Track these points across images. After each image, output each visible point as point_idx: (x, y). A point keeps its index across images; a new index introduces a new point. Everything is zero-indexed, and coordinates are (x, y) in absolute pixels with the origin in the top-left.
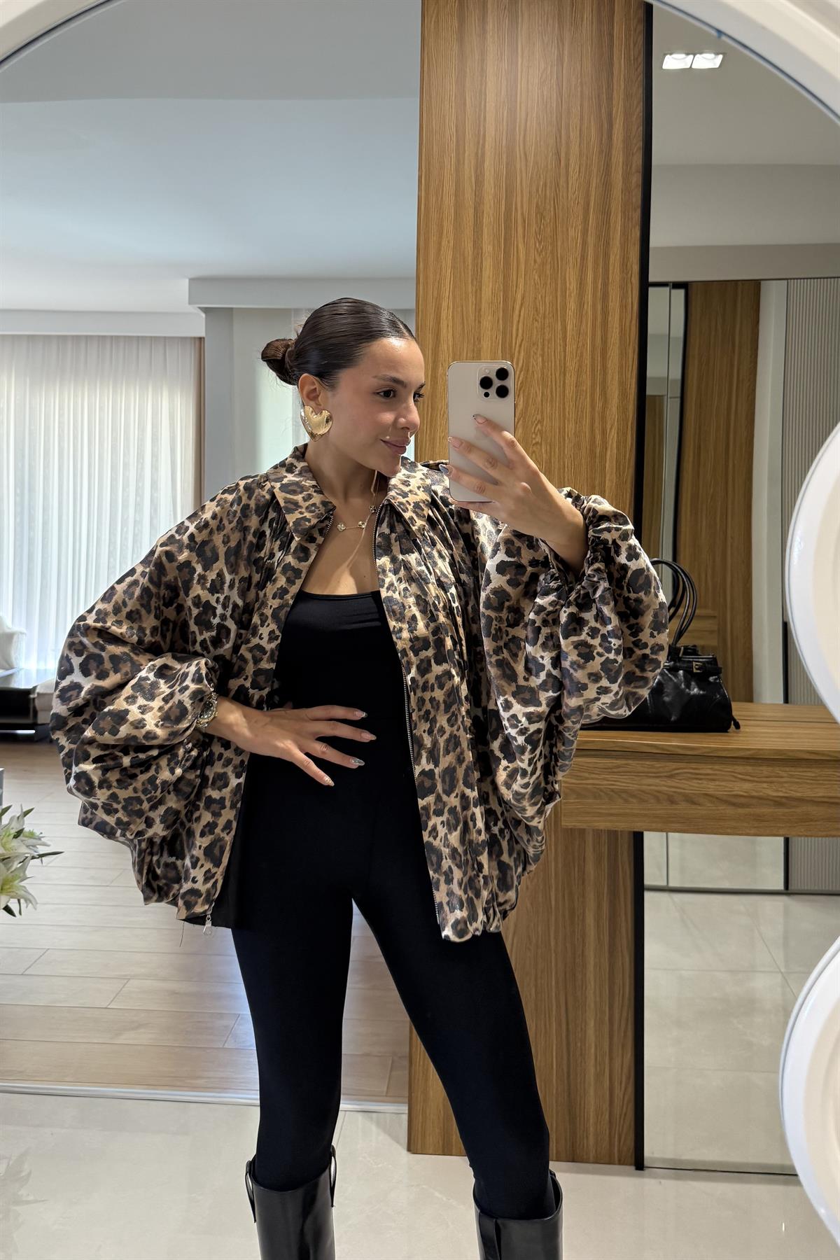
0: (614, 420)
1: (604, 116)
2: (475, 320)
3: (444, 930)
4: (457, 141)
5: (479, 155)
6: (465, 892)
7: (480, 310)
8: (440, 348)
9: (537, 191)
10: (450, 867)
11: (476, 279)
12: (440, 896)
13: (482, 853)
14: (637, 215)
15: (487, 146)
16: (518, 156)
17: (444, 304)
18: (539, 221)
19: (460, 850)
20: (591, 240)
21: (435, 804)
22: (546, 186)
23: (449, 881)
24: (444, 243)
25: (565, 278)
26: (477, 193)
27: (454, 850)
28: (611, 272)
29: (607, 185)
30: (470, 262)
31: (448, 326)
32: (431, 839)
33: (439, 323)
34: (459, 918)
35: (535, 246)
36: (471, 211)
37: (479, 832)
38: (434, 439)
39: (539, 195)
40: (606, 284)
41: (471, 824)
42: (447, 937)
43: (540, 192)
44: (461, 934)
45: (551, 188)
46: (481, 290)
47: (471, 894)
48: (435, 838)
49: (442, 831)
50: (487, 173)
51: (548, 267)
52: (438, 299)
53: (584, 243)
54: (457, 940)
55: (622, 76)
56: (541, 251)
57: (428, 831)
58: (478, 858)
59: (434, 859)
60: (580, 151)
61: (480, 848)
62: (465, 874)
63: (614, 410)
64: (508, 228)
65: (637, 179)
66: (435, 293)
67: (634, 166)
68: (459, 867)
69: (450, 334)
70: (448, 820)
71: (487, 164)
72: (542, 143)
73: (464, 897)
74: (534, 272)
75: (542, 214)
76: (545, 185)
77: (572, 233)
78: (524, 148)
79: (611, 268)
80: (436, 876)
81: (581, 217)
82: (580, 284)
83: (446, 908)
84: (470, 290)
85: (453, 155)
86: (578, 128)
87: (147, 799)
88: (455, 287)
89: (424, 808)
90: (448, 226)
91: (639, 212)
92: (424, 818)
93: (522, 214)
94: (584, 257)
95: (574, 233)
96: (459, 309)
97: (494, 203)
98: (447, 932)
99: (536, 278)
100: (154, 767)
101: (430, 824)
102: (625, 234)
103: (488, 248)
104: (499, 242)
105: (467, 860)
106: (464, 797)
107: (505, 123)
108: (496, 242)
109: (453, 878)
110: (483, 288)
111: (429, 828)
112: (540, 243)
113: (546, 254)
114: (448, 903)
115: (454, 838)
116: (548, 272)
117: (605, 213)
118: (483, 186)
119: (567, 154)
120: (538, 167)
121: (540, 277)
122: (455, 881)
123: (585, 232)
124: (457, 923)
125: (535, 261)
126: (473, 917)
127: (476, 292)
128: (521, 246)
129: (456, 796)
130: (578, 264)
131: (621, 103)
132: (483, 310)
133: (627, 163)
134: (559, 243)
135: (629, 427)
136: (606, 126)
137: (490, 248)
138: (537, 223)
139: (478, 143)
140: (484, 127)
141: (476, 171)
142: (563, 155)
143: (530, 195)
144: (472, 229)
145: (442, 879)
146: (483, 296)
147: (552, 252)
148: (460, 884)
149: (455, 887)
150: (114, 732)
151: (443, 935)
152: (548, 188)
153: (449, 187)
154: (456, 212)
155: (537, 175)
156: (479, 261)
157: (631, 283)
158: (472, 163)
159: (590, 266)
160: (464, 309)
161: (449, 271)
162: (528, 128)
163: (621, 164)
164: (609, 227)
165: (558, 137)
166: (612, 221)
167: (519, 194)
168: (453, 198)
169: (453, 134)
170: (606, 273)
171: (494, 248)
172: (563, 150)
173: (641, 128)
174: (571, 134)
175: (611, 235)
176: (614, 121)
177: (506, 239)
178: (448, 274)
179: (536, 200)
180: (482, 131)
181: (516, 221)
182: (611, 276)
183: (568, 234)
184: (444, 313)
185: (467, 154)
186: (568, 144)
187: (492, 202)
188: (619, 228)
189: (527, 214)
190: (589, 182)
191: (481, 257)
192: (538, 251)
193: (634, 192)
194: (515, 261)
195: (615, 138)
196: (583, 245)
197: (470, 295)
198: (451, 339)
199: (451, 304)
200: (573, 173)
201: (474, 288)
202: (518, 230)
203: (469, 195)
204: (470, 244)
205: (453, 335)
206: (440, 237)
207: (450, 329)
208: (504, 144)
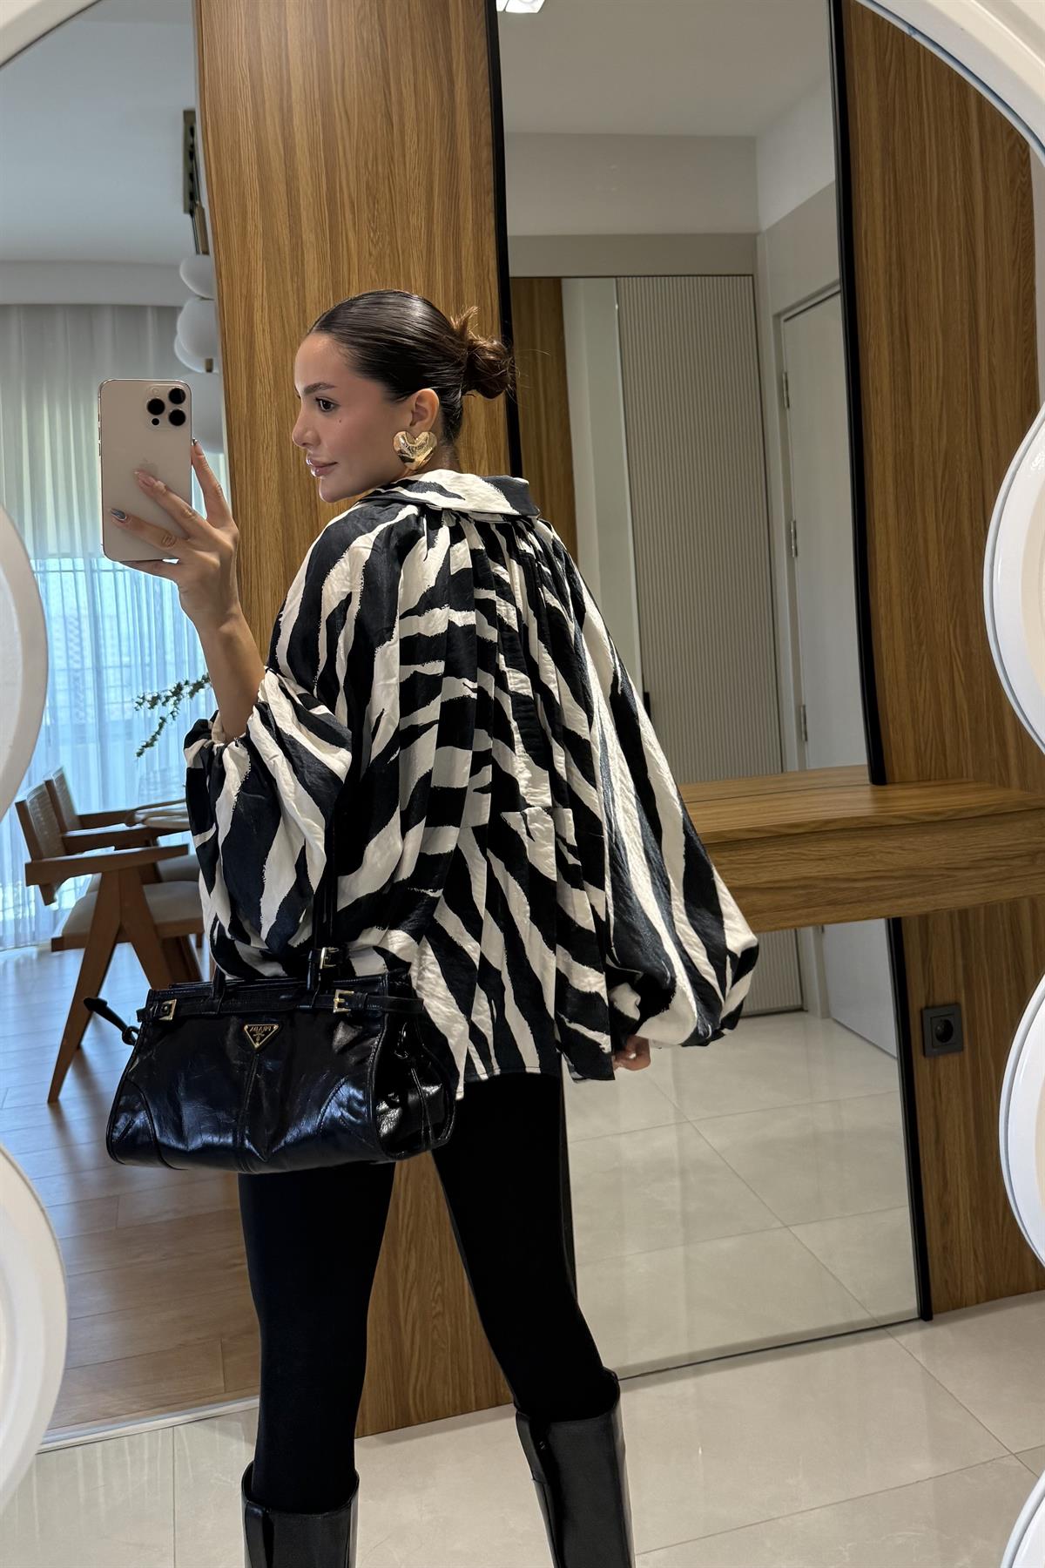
0: (483, 448)
1: (443, 72)
2: (299, 325)
4: (253, 88)
5: (285, 110)
7: (305, 311)
8: (256, 359)
9: (366, 164)
11: (297, 274)
14: (490, 200)
15: (294, 97)
16: (337, 115)
17: (257, 304)
18: (371, 205)
20: (438, 229)
22: (377, 160)
24: (250, 228)
25: (409, 272)
26: (288, 164)
28: (463, 267)
29: (452, 160)
30: (287, 253)
31: (264, 330)
33: (252, 327)
35: (369, 236)
36: (282, 188)
38: (257, 481)
39: (369, 173)
40: (458, 282)
43: (370, 167)
45: (384, 164)
46: (304, 287)
50: (298, 137)
51: (387, 259)
52: (249, 298)
53: (430, 233)
55: (461, 23)
56: (377, 243)
60: (417, 114)
63: (482, 435)
64: (332, 213)
65: (487, 154)
66: (244, 292)
67: (483, 138)
69: (268, 342)
71: (296, 121)
72: (367, 99)
74: (371, 266)
75: (375, 197)
76: (376, 158)
77: (413, 221)
78: (344, 105)
79: (463, 263)
81: (424, 200)
82: (428, 280)
84: (290, 288)
85: (249, 105)
86: (412, 82)
88: (269, 284)
90: (253, 206)
91: (492, 195)
93: (350, 196)
94: (430, 250)
95: (417, 220)
96: (278, 310)
97: (312, 178)
99: (373, 273)
102: (478, 224)
103: (308, 236)
104: (323, 231)
107: (315, 69)
108: (319, 230)
110: (307, 285)
112: (375, 232)
113: (383, 245)
116: (387, 266)
117: (453, 197)
118: (295, 153)
119: (401, 117)
120: (364, 133)
121: (377, 273)
123: (430, 220)
125: (370, 254)
127: (298, 289)
128: (351, 235)
130: (424, 259)
131: (462, 57)
132: (308, 311)
133: (475, 133)
134: (399, 233)
135: (502, 461)
136: (445, 80)
137: (312, 237)
138: (369, 207)
139: (282, 90)
140: (288, 70)
141: (283, 135)
142: (395, 119)
143: (358, 173)
144: (286, 211)
146: (307, 294)
147: (390, 243)
152: (379, 161)
154: (261, 186)
155: (364, 145)
156: (300, 253)
157: (489, 280)
158: (277, 120)
159: (438, 260)
160: (284, 310)
161: (260, 263)
162: (347, 78)
163: (468, 134)
164: (458, 215)
165: (387, 92)
166: (462, 205)
167: (343, 170)
168: (255, 167)
169: (246, 76)
170: (458, 269)
171: (317, 238)
172: (395, 109)
173: (487, 90)
174: (404, 91)
175: (461, 224)
176: (455, 78)
177: (330, 227)
178: (259, 267)
179: (365, 178)
180: (285, 78)
181: (343, 205)
182: (464, 272)
183: (409, 222)
184: (257, 316)
185: (267, 104)
186: (400, 103)
187: (309, 178)
188: (470, 216)
189: (354, 196)
190: (431, 157)
191: (302, 248)
192: (372, 241)
193: (485, 172)
194: (345, 253)
195: (458, 99)
196: (428, 236)
197: (290, 293)
198: (269, 348)
199: (266, 304)
200: (411, 141)
201: (295, 285)
202: (347, 216)
203: (277, 164)
204: (286, 232)
205: (272, 343)
206: (244, 220)
207: (268, 337)
208: (317, 96)
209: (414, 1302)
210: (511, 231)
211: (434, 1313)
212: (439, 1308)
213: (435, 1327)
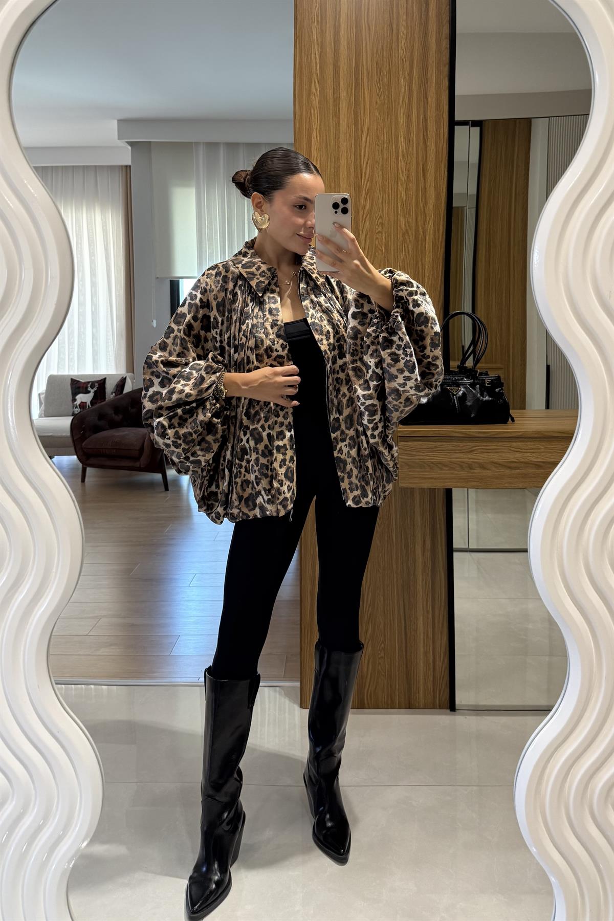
0: (431, 214)
2: (335, 145)
3: (347, 502)
4: (321, 17)
5: (337, 27)
6: (359, 482)
7: (339, 138)
9: (377, 51)
10: (351, 469)
11: (336, 116)
12: (344, 485)
13: (368, 461)
14: (446, 69)
15: (341, 20)
16: (364, 27)
17: (314, 135)
18: (379, 74)
19: (357, 459)
20: (415, 87)
21: (341, 436)
22: (383, 49)
23: (350, 476)
24: (313, 90)
25: (397, 113)
26: (335, 54)
27: (354, 459)
28: (429, 110)
29: (425, 48)
30: (331, 103)
31: (316, 149)
32: (339, 455)
33: (311, 147)
34: (356, 495)
35: (376, 91)
36: (331, 67)
37: (365, 449)
39: (379, 56)
40: (425, 119)
41: (361, 445)
42: (349, 505)
43: (379, 53)
44: (357, 503)
45: (387, 51)
46: (339, 124)
47: (363, 484)
48: (341, 454)
49: (345, 450)
50: (342, 40)
51: (386, 106)
52: (309, 132)
53: (410, 91)
54: (355, 506)
56: (381, 96)
57: (337, 450)
58: (366, 464)
59: (342, 465)
60: (407, 23)
61: (366, 458)
62: (360, 472)
63: (431, 207)
64: (357, 79)
65: (446, 44)
66: (307, 127)
67: (444, 33)
68: (356, 468)
70: (349, 443)
71: (342, 33)
72: (380, 18)
73: (359, 484)
74: (376, 110)
75: (381, 69)
76: (383, 47)
77: (401, 82)
78: (368, 22)
79: (429, 108)
80: (342, 475)
81: (408, 72)
82: (408, 118)
83: (348, 491)
84: (331, 124)
85: (318, 27)
86: (405, 7)
87: (194, 432)
88: (321, 122)
89: (335, 438)
90: (316, 78)
91: (447, 66)
92: (335, 444)
93: (367, 69)
94: (410, 100)
95: (403, 82)
96: (324, 138)
98: (350, 503)
99: (377, 114)
100: (195, 414)
101: (339, 447)
102: (438, 84)
103: (343, 94)
104: (351, 90)
105: (361, 465)
106: (357, 431)
107: (354, 3)
108: (349, 89)
109: (352, 475)
110: (341, 122)
111: (338, 449)
112: (380, 90)
113: (384, 97)
114: (349, 489)
115: (354, 452)
116: (386, 111)
117: (425, 69)
118: (340, 49)
119: (398, 25)
120: (377, 35)
121: (380, 114)
122: (354, 476)
123: (411, 82)
124: (355, 497)
125: (376, 103)
126: (365, 495)
127: (336, 125)
128: (366, 92)
129: (354, 430)
130: (406, 105)
132: (341, 138)
133: (439, 32)
134: (393, 90)
136: (424, 5)
137: (345, 94)
138: (377, 75)
139: (336, 17)
140: (340, 5)
141: (334, 39)
142: (395, 26)
143: (373, 55)
144: (332, 80)
145: (346, 476)
146: (340, 128)
147: (388, 96)
148: (357, 477)
149: (354, 480)
150: (170, 399)
151: (347, 505)
152: (385, 50)
153: (316, 50)
154: (321, 67)
155: (377, 42)
156: (338, 103)
158: (332, 32)
159: (415, 106)
160: (328, 137)
161: (317, 110)
162: (370, 7)
163: (435, 33)
164: (427, 79)
165: (391, 13)
167: (365, 54)
168: (319, 58)
169: (318, 11)
170: (426, 111)
171: (347, 94)
172: (395, 22)
174: (400, 11)
177: (355, 87)
178: (316, 112)
179: (376, 59)
180: (338, 9)
181: (363, 74)
182: (429, 113)
183: (399, 83)
184: (313, 141)
185: (328, 25)
186: (398, 18)
187: (346, 60)
189: (370, 69)
190: (413, 46)
191: (339, 100)
192: (378, 95)
193: (444, 53)
194: (362, 102)
195: (430, 14)
197: (332, 128)
199: (318, 134)
200: (402, 38)
201: (335, 122)
202: (365, 81)
203: (330, 54)
204: (332, 91)
205: (320, 156)
206: (310, 86)
207: (318, 152)
208: (354, 18)
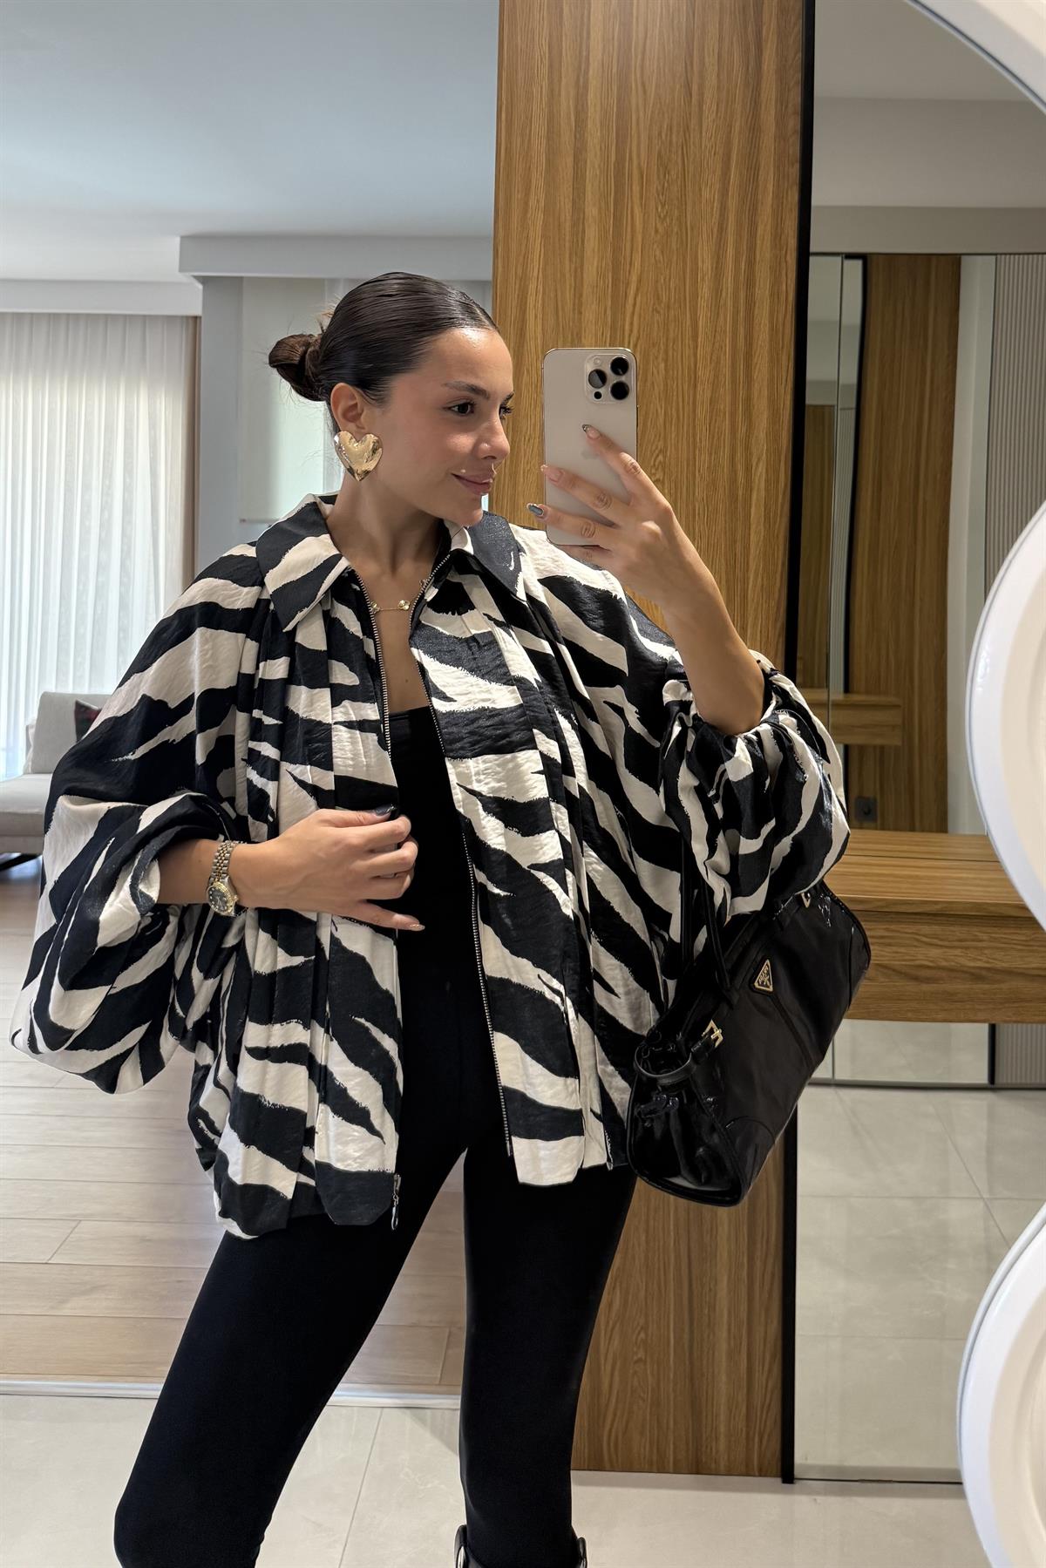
0: (763, 450)
2: (574, 310)
4: (551, 66)
5: (581, 86)
7: (581, 295)
8: (526, 348)
9: (660, 134)
11: (576, 253)
14: (795, 171)
15: (591, 72)
16: (633, 87)
17: (532, 287)
18: (662, 177)
20: (732, 203)
22: (671, 130)
24: (532, 203)
25: (697, 252)
26: (578, 136)
28: (758, 246)
29: (754, 129)
30: (568, 229)
31: (536, 317)
33: (525, 312)
35: (657, 209)
36: (570, 160)
39: (662, 144)
40: (751, 263)
43: (664, 137)
45: (678, 134)
46: (582, 269)
50: (591, 111)
51: (674, 239)
52: (524, 280)
53: (723, 208)
56: (665, 218)
60: (719, 83)
63: (762, 435)
64: (619, 185)
65: (794, 123)
66: (520, 272)
67: (790, 105)
69: (540, 327)
71: (591, 96)
72: (666, 71)
74: (655, 246)
75: (666, 168)
76: (671, 126)
77: (706, 194)
78: (642, 77)
79: (758, 242)
81: (719, 172)
82: (717, 263)
84: (567, 269)
85: (545, 83)
86: (716, 51)
88: (546, 264)
90: (538, 180)
91: (797, 166)
93: (639, 167)
94: (722, 228)
95: (710, 193)
96: (552, 295)
97: (601, 150)
99: (658, 253)
102: (778, 197)
103: (592, 211)
104: (607, 203)
107: (616, 43)
108: (603, 204)
110: (586, 266)
112: (663, 206)
113: (671, 222)
116: (674, 246)
117: (752, 167)
118: (586, 126)
119: (701, 87)
120: (660, 103)
121: (662, 252)
123: (724, 192)
125: (657, 231)
127: (576, 271)
128: (637, 210)
130: (715, 236)
131: (773, 20)
132: (584, 295)
133: (782, 101)
134: (689, 208)
135: (782, 464)
136: (753, 48)
137: (595, 211)
138: (658, 176)
139: (580, 68)
141: (576, 107)
142: (695, 88)
143: (650, 138)
144: (571, 183)
146: (585, 276)
147: (679, 219)
152: (674, 131)
153: (539, 126)
154: (548, 160)
155: (658, 115)
156: (580, 229)
157: (786, 262)
158: (571, 96)
159: (731, 239)
160: (559, 294)
161: (538, 241)
162: (648, 49)
163: (773, 103)
164: (757, 186)
165: (688, 63)
166: (761, 178)
167: (635, 139)
168: (544, 142)
169: (544, 54)
170: (752, 249)
171: (600, 212)
172: (696, 80)
173: (800, 55)
174: (707, 60)
175: (760, 197)
176: (764, 43)
177: (615, 202)
178: (536, 245)
179: (657, 147)
180: (585, 52)
181: (630, 175)
182: (758, 253)
183: (701, 196)
184: (531, 300)
185: (563, 81)
186: (702, 75)
187: (598, 149)
188: (770, 188)
189: (645, 166)
190: (730, 126)
191: (583, 224)
192: (660, 217)
193: (791, 141)
194: (629, 229)
195: (765, 67)
196: (721, 210)
197: (568, 276)
198: (539, 336)
199: (540, 288)
200: (709, 111)
201: (573, 266)
202: (634, 187)
203: (567, 139)
204: (569, 206)
206: (527, 195)
207: (539, 321)
208: (615, 70)
209: (616, 1342)
210: (817, 199)
211: (635, 1358)
212: (641, 1354)
213: (635, 1373)
